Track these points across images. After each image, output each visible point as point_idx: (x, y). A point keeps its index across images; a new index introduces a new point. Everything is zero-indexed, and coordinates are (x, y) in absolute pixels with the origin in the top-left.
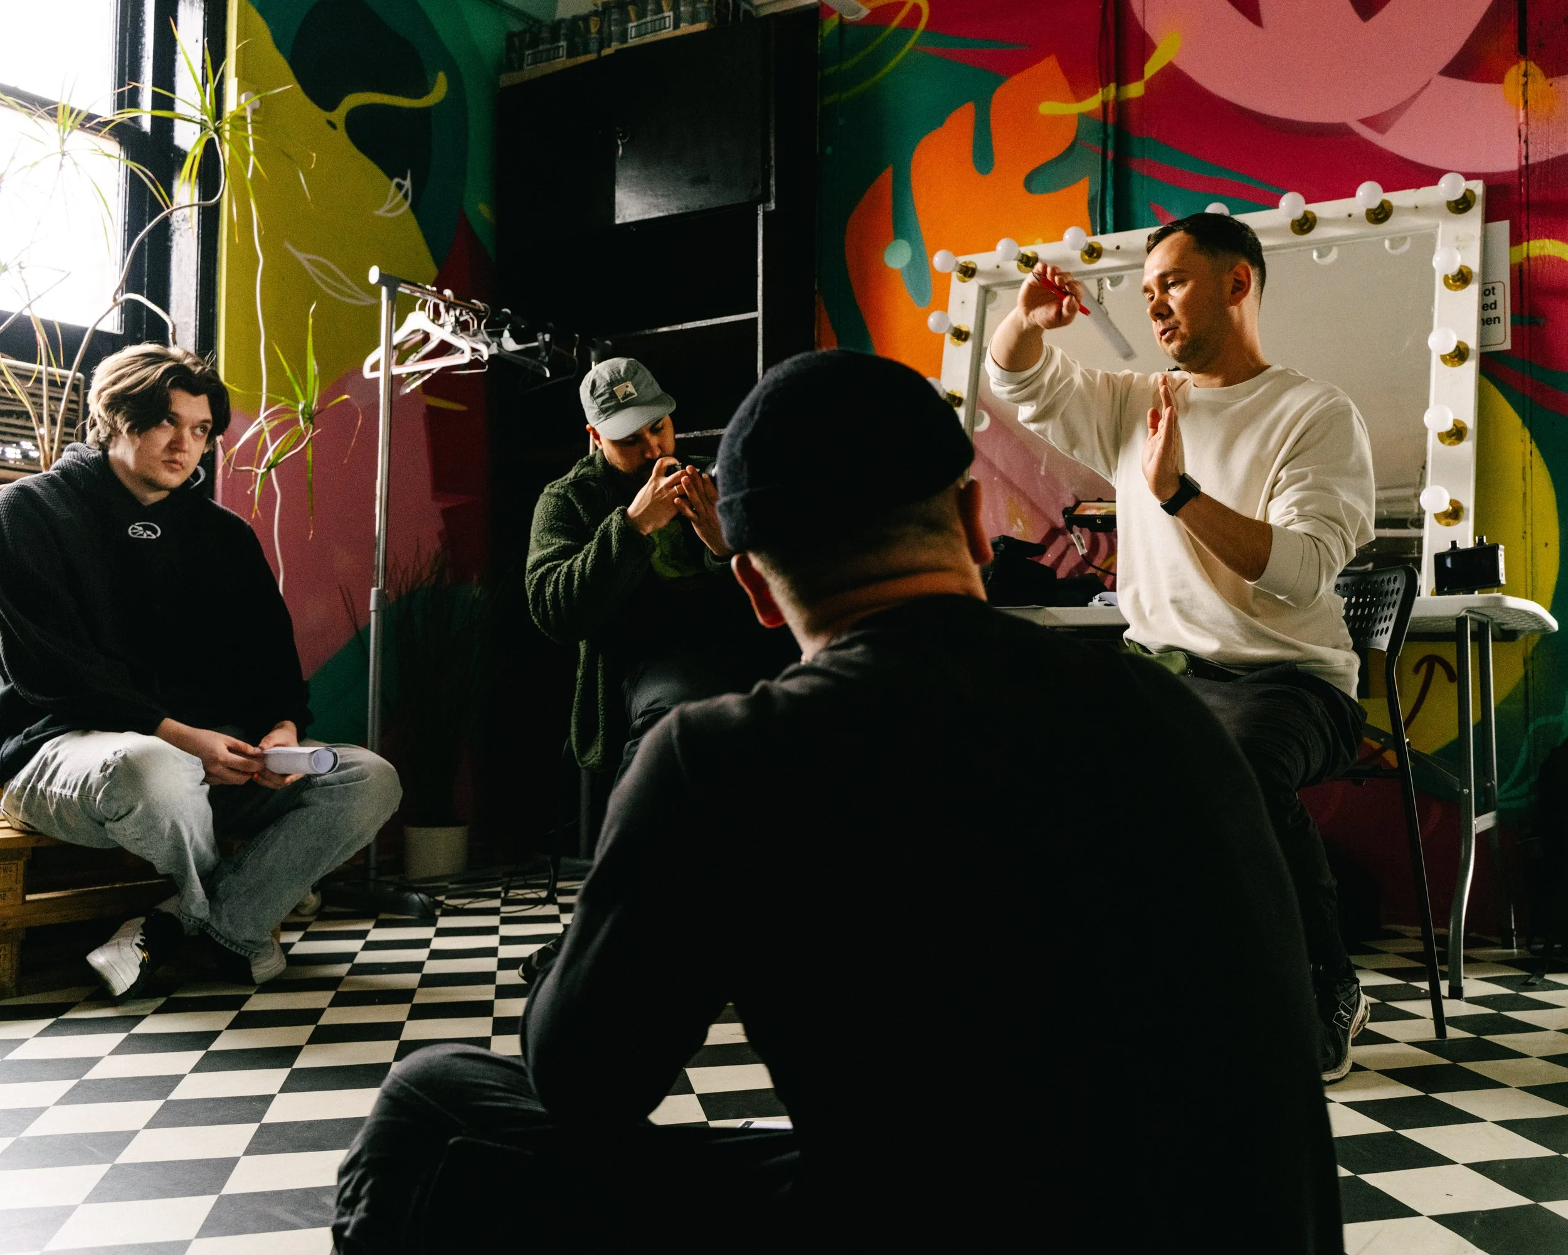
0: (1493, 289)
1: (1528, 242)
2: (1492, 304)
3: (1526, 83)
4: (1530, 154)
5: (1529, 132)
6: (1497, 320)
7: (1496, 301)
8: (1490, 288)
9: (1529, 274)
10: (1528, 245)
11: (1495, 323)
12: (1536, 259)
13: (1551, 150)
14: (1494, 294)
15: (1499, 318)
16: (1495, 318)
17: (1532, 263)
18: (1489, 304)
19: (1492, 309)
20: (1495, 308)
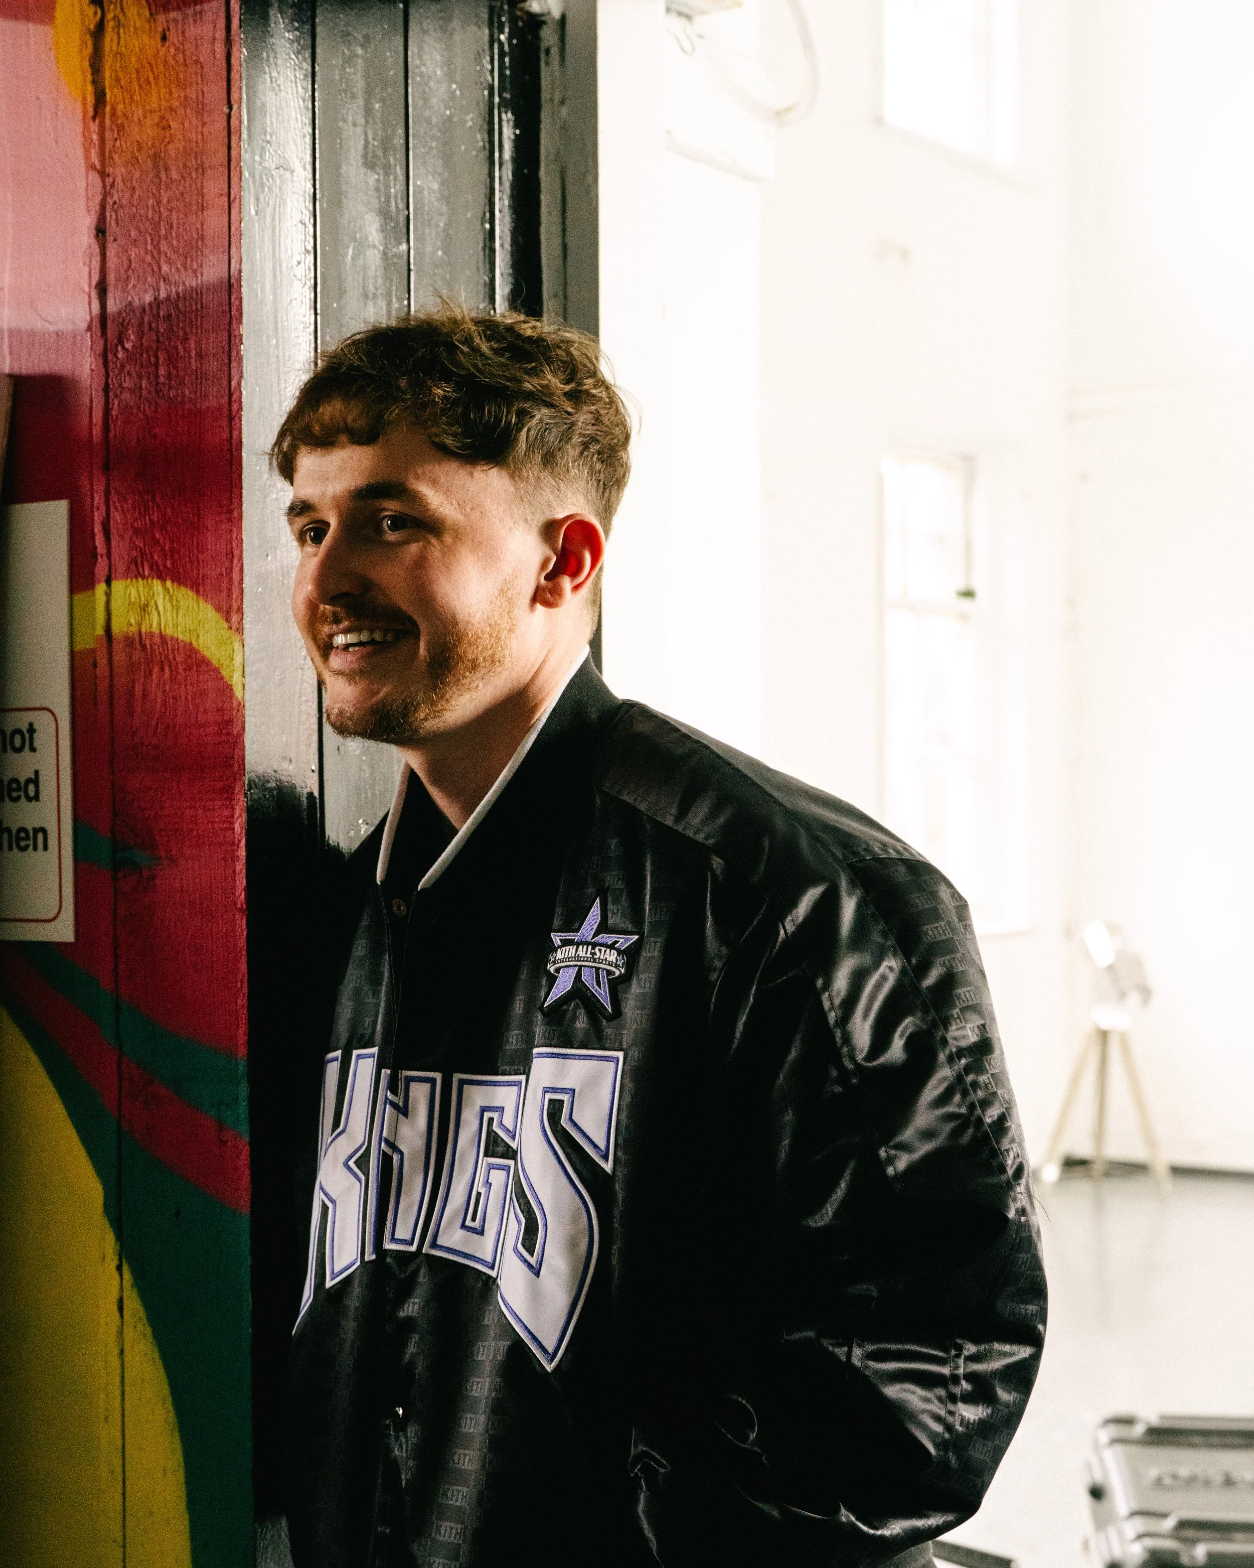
0: (32, 730)
1: (108, 583)
2: (29, 781)
3: (100, 27)
4: (111, 277)
5: (110, 201)
6: (40, 836)
7: (37, 773)
8: (25, 727)
9: (111, 687)
10: (108, 595)
11: (35, 848)
12: (129, 641)
13: (165, 268)
14: (33, 749)
15: (43, 830)
16: (36, 831)
17: (120, 657)
18: (22, 780)
19: (29, 799)
20: (37, 798)
